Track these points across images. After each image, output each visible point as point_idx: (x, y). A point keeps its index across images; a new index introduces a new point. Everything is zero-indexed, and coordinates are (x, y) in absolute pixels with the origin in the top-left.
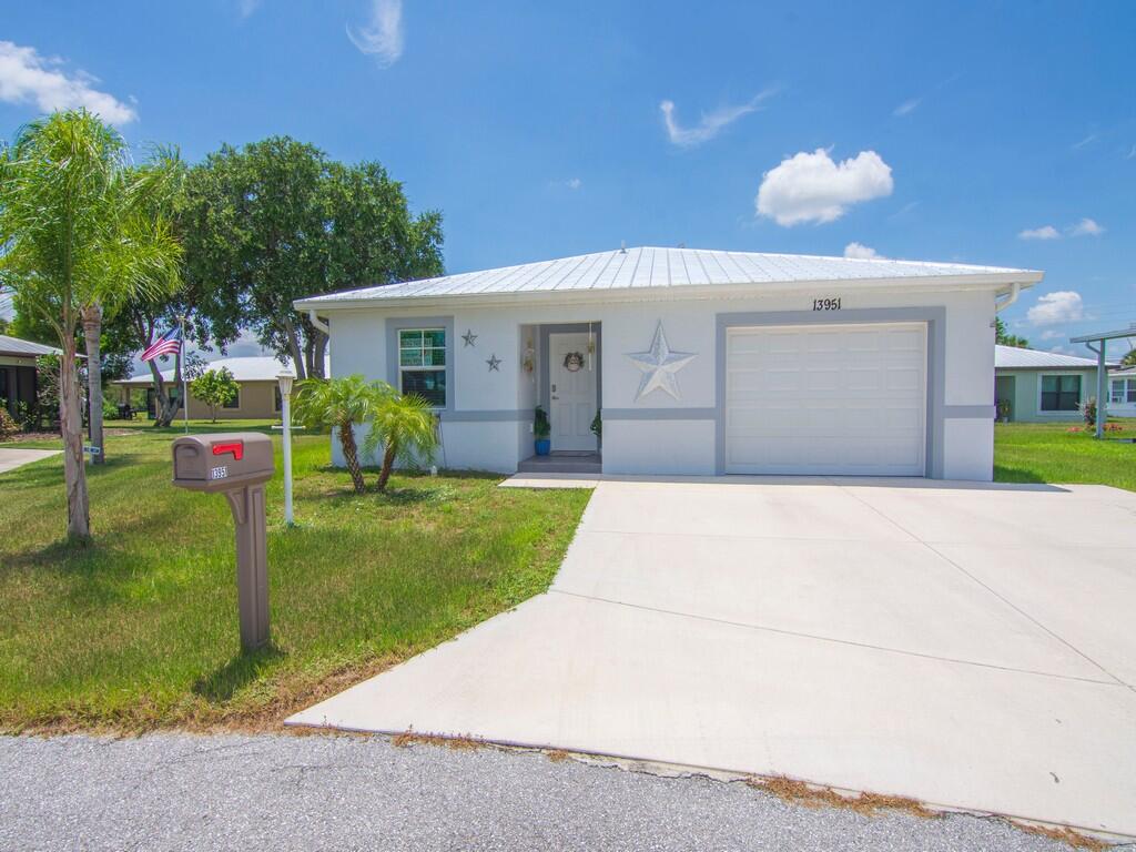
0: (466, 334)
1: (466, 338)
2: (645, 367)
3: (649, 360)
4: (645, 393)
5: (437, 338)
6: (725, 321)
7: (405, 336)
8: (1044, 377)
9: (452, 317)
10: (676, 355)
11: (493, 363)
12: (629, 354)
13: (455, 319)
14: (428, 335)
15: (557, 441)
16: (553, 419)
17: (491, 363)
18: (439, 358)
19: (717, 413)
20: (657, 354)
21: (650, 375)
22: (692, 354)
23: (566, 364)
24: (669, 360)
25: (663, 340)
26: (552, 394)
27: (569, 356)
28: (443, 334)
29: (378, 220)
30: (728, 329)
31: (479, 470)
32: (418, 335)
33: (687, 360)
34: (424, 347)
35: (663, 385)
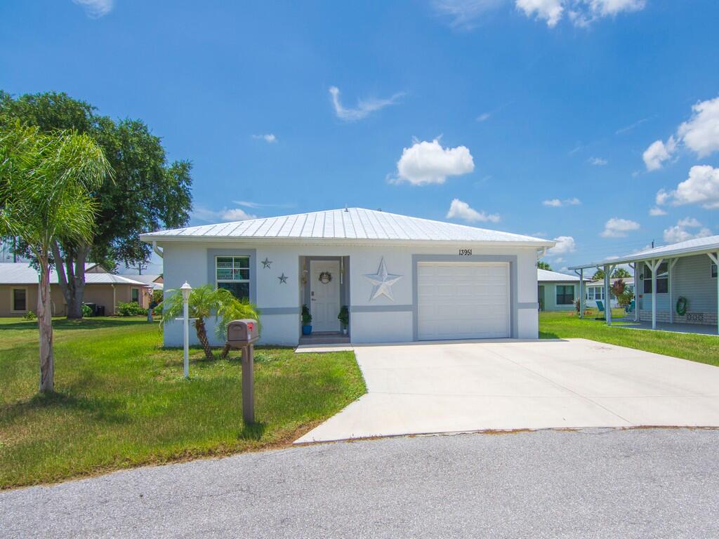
0: (264, 261)
1: (265, 263)
2: (374, 282)
3: (377, 279)
4: (375, 297)
5: (244, 263)
6: (417, 258)
7: (220, 260)
8: (557, 286)
9: (255, 250)
10: (392, 276)
11: (283, 279)
12: (366, 275)
13: (257, 251)
14: (236, 260)
15: (315, 326)
16: (312, 312)
17: (281, 279)
18: (245, 275)
19: (414, 308)
20: (381, 275)
21: (378, 287)
22: (399, 276)
23: (320, 279)
24: (389, 279)
25: (384, 267)
26: (312, 297)
27: (322, 275)
28: (248, 260)
29: (142, 164)
30: (419, 262)
31: (274, 345)
32: (230, 260)
33: (398, 279)
34: (235, 267)
35: (385, 293)
